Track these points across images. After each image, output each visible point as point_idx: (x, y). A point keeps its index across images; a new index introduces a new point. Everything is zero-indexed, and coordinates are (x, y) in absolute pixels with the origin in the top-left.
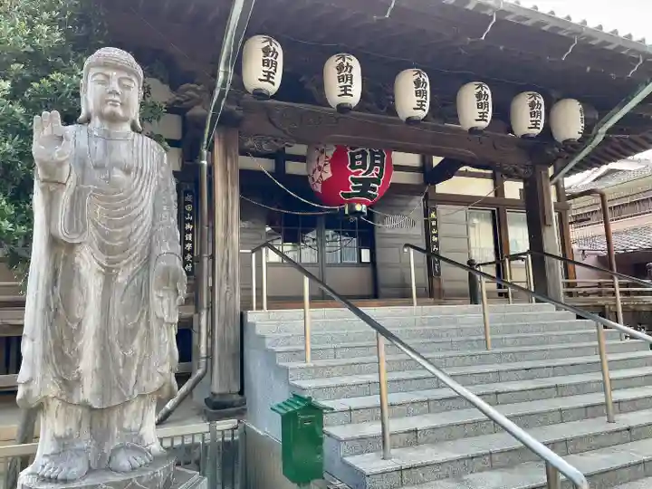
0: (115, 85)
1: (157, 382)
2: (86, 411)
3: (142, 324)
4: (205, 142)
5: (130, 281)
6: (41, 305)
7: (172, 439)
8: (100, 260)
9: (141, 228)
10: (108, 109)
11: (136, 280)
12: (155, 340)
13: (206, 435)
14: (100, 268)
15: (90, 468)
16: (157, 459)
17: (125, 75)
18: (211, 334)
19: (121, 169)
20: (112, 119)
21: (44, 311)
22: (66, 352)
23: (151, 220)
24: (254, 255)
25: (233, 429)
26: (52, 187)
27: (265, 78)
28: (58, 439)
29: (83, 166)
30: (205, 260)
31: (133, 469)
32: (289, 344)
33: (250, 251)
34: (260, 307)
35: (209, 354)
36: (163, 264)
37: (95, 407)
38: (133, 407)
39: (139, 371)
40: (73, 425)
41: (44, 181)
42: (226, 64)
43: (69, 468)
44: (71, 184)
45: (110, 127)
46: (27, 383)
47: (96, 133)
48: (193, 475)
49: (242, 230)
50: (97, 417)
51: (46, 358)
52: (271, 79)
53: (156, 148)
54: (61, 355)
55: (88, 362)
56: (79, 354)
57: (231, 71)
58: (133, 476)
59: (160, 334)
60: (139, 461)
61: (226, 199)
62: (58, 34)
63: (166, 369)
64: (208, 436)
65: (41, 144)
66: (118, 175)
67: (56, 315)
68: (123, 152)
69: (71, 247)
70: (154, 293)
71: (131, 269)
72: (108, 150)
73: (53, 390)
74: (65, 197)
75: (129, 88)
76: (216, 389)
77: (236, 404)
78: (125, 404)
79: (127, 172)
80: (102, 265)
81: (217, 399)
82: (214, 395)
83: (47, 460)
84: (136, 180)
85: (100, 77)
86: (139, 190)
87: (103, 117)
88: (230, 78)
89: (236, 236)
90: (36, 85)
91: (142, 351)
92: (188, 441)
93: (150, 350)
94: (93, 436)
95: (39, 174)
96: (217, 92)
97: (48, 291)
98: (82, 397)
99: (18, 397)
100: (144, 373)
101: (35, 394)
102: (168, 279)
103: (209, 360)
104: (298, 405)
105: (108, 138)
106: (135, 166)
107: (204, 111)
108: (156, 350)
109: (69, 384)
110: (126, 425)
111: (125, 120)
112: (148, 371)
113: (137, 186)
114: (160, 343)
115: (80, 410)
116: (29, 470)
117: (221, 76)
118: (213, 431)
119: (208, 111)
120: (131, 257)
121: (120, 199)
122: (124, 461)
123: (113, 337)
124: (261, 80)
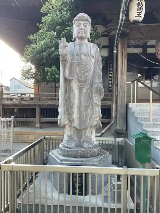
0: (82, 26)
1: (95, 123)
2: (76, 129)
3: (90, 105)
4: (115, 44)
5: (87, 91)
6: (63, 98)
7: (103, 141)
8: (78, 85)
9: (90, 74)
10: (80, 35)
11: (88, 91)
12: (94, 110)
13: (113, 142)
14: (78, 87)
15: (77, 146)
16: (95, 146)
17: (85, 22)
18: (116, 110)
19: (84, 55)
20: (82, 38)
21: (64, 100)
22: (70, 112)
23: (93, 71)
24: (132, 84)
25: (122, 141)
26: (64, 62)
27: (138, 15)
28: (69, 136)
29: (73, 55)
30: (115, 86)
31: (88, 148)
32: (143, 115)
33: (130, 82)
34: (134, 102)
35: (116, 117)
36: (96, 85)
37: (78, 128)
38: (88, 130)
39: (90, 119)
40: (72, 133)
41: (62, 61)
42: (123, 13)
43: (71, 145)
44: (70, 61)
45: (81, 41)
46: (60, 120)
47: (77, 44)
48: (107, 153)
49: (128, 75)
50: (79, 131)
51: (65, 113)
52: (140, 15)
53: (95, 47)
54: (69, 113)
55: (75, 115)
56: (73, 113)
57: (124, 15)
58: (88, 150)
59: (96, 108)
60: (91, 146)
61: (122, 64)
62: (69, 14)
63: (98, 119)
64: (114, 142)
65: (61, 49)
66: (83, 57)
67: (67, 101)
68: (84, 49)
69: (70, 81)
70: (94, 95)
71: (87, 87)
72: (80, 49)
73: (67, 122)
74: (68, 65)
75: (86, 26)
76: (118, 128)
77: (124, 133)
78: (86, 128)
79: (86, 55)
80: (79, 86)
81: (118, 131)
82: (117, 130)
83: (66, 141)
84: (88, 58)
85: (78, 24)
86: (89, 61)
87: (79, 38)
88: (124, 18)
89: (125, 77)
90: (63, 32)
91: (90, 113)
92: (107, 143)
93: (93, 113)
94: (78, 137)
95: (61, 59)
96: (119, 25)
97: (64, 94)
98: (74, 125)
99: (58, 124)
100: (91, 120)
101: (62, 123)
102: (98, 91)
103: (116, 119)
104: (141, 136)
105: (80, 45)
106: (88, 53)
107: (115, 33)
108: (95, 113)
109: (71, 121)
110: (87, 135)
111: (85, 38)
112: (93, 119)
113: (89, 60)
114: (96, 111)
115: (74, 129)
116: (61, 144)
117: (121, 18)
118: (115, 141)
119: (116, 32)
120: (87, 84)
121: (84, 65)
122: (86, 145)
123: (82, 108)
124: (136, 16)
